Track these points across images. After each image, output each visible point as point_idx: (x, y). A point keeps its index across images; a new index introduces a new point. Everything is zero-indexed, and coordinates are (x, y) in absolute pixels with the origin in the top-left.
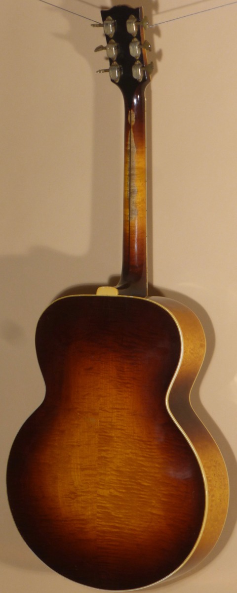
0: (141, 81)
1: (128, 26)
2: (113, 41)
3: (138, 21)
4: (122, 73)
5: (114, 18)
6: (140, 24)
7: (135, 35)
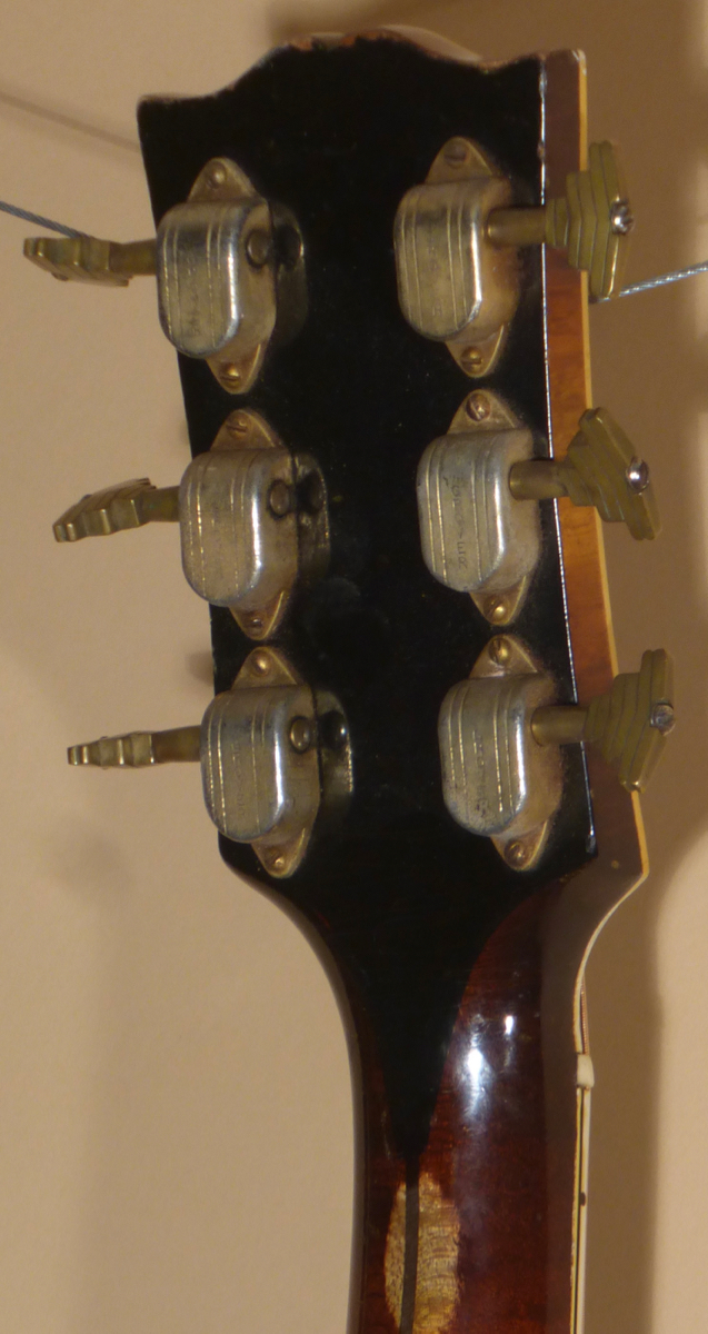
0: (530, 857)
1: (411, 252)
2: (253, 425)
3: (523, 199)
4: (346, 774)
5: (269, 183)
6: (541, 227)
7: (484, 363)
